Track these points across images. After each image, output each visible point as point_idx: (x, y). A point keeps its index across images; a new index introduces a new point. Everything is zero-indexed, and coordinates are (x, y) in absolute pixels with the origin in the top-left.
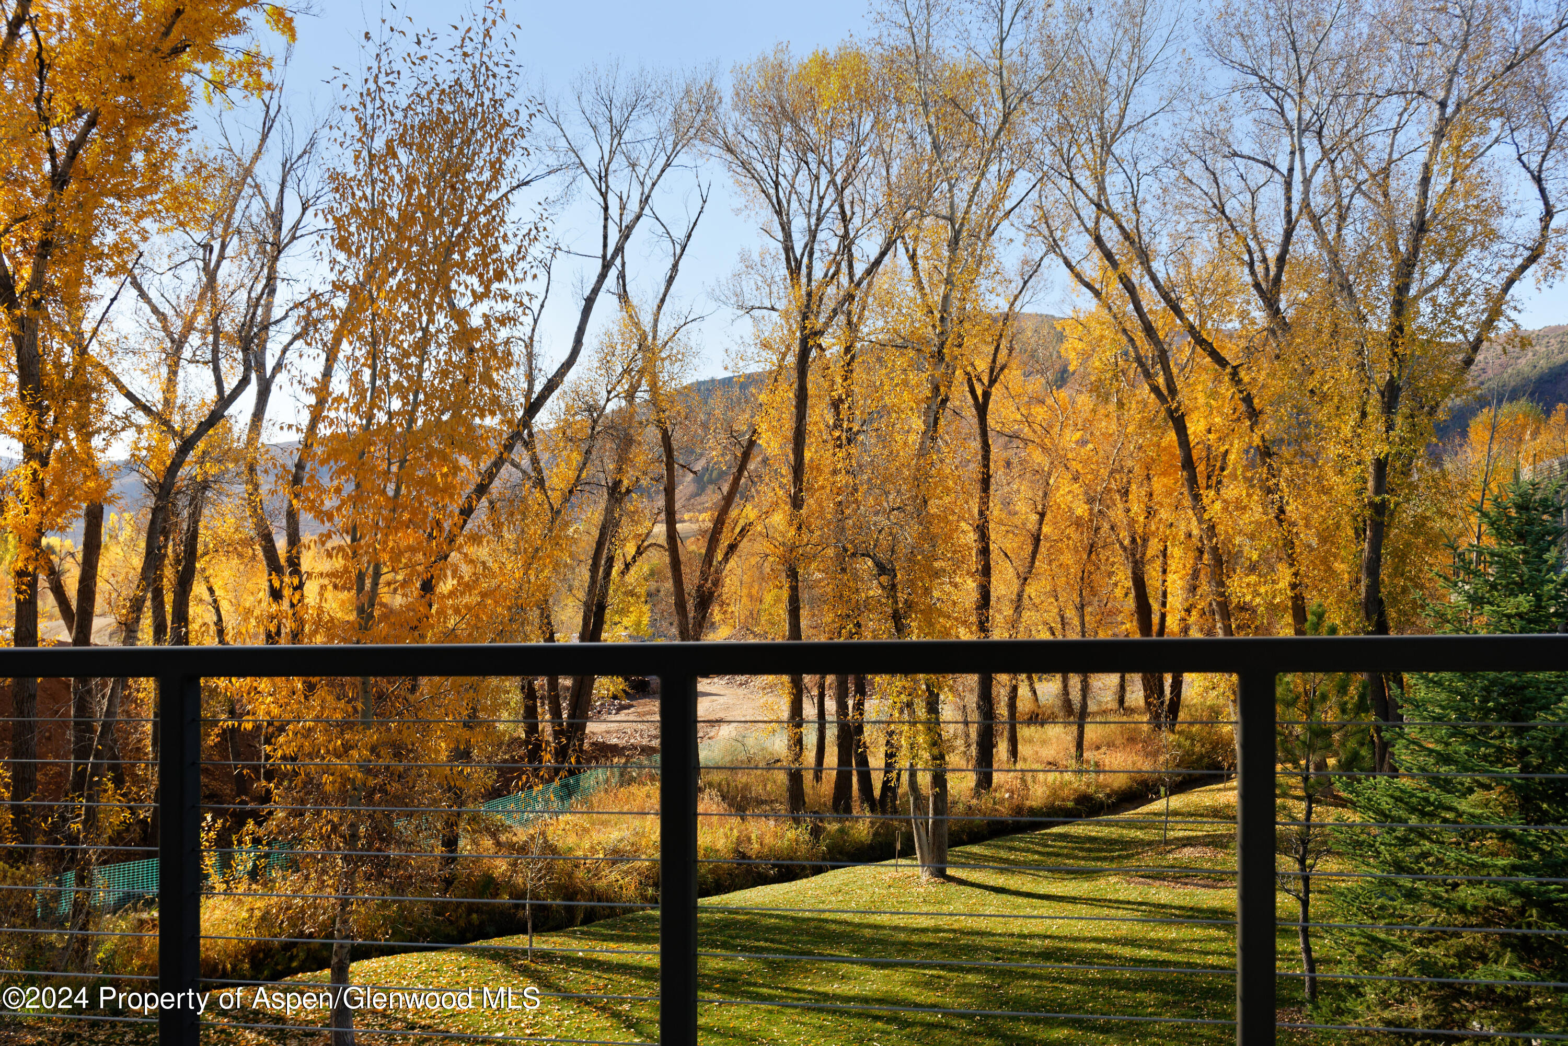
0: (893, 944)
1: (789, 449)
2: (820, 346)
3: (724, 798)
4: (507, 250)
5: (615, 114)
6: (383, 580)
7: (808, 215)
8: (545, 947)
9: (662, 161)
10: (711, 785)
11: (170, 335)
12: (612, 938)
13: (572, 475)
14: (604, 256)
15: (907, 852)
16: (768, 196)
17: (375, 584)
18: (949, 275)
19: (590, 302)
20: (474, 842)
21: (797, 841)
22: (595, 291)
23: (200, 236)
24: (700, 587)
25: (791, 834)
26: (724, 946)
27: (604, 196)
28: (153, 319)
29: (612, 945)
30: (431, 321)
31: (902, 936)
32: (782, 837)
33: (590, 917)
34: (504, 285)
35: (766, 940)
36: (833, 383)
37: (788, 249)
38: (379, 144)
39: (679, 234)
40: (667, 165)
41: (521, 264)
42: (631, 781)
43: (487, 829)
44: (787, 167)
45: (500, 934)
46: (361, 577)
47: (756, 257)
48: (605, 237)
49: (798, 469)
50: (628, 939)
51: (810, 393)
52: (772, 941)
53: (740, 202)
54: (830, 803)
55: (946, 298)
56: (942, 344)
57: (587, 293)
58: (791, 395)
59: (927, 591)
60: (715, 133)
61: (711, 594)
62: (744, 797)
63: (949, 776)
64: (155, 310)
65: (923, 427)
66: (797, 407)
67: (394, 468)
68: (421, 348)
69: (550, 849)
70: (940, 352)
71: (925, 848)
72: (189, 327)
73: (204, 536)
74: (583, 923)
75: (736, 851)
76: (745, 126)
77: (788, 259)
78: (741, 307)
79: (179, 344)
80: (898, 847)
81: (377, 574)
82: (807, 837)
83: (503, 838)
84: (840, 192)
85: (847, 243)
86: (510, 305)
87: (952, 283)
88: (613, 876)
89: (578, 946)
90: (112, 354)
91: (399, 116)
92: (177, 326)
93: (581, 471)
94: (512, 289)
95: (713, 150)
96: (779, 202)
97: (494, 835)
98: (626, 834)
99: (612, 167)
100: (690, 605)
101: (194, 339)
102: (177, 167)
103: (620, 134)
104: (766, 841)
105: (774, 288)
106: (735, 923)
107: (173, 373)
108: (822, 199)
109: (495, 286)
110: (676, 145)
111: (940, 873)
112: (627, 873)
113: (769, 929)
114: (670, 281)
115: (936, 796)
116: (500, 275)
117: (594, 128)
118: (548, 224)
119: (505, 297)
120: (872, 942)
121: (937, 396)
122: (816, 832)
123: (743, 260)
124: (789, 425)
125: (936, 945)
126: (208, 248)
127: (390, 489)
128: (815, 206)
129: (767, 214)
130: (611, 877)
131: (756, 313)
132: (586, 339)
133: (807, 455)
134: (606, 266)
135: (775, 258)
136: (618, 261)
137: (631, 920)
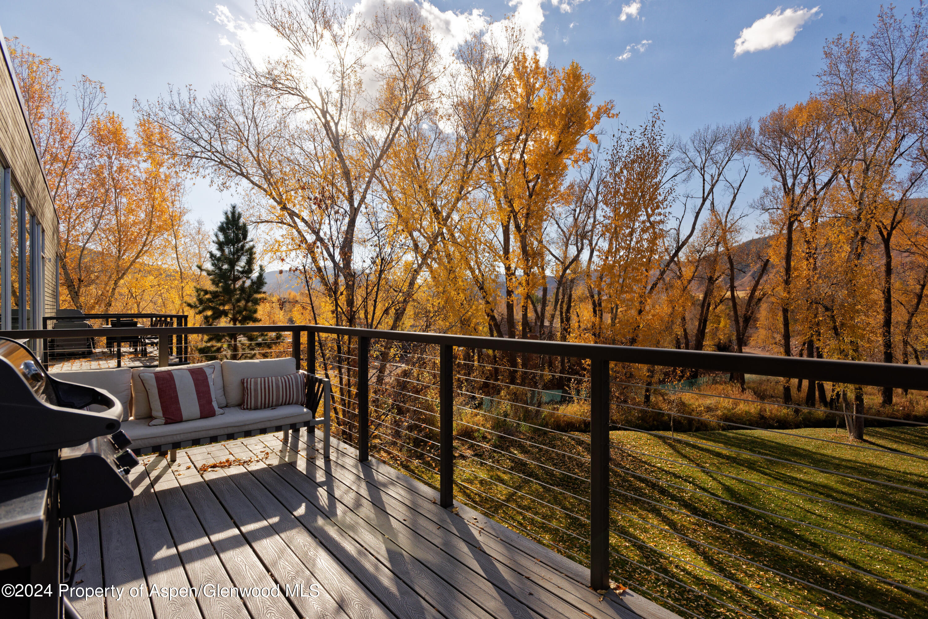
0: (832, 464)
1: (784, 263)
2: (800, 221)
3: (755, 393)
4: (660, 198)
5: (707, 145)
6: (619, 310)
7: (793, 170)
8: (679, 438)
9: (727, 158)
10: (749, 388)
11: (566, 237)
12: (704, 439)
13: (691, 275)
14: (703, 197)
15: (842, 426)
16: (775, 166)
17: (617, 311)
18: (863, 184)
19: (698, 214)
20: (656, 398)
21: (788, 414)
22: (700, 209)
23: (573, 206)
24: (745, 314)
25: (785, 411)
26: (751, 450)
27: (703, 176)
28: (561, 233)
29: (704, 441)
30: (634, 225)
31: (837, 461)
32: (780, 412)
33: (697, 430)
34: (660, 210)
35: (770, 451)
36: (806, 235)
37: (785, 184)
38: (618, 169)
39: (736, 185)
40: (729, 160)
41: (665, 203)
42: (717, 383)
43: (660, 394)
44: (784, 154)
45: (663, 430)
46: (612, 309)
47: (770, 189)
48: (704, 190)
49: (788, 269)
50: (711, 440)
51: (794, 239)
52: (773, 452)
53: (763, 169)
54: (804, 401)
55: (862, 194)
56: (860, 214)
57: (697, 210)
58: (785, 241)
59: (852, 318)
60: (752, 146)
61: (750, 317)
62: (764, 394)
63: (864, 397)
64: (562, 230)
65: (849, 250)
66: (787, 245)
67: (622, 274)
68: (631, 234)
69: (683, 404)
70: (858, 217)
71: (852, 426)
72: (571, 235)
73: (574, 296)
74: (696, 431)
75: (759, 414)
76: (765, 141)
77: (785, 189)
78: (763, 210)
79: (568, 240)
80: (838, 423)
81: (617, 308)
82: (792, 413)
83: (666, 398)
84: (809, 159)
85: (812, 177)
86: (662, 217)
87: (865, 187)
88: (707, 416)
89: (691, 440)
90: (550, 244)
91: (623, 159)
92: (567, 234)
93: (694, 273)
94: (662, 211)
95: (751, 152)
96: (780, 166)
97: (663, 396)
98: (713, 402)
99: (706, 165)
100: (741, 320)
101: (572, 238)
102: (562, 187)
103: (709, 152)
104: (773, 412)
105: (779, 200)
106: (757, 442)
107: (567, 248)
108: (799, 163)
109: (656, 211)
110: (732, 152)
111: (859, 437)
112: (713, 416)
113: (771, 447)
114: (732, 202)
115: (857, 405)
116: (658, 207)
117: (699, 152)
118: (675, 187)
119: (660, 214)
120: (821, 461)
121: (857, 236)
122: (797, 411)
123: (764, 191)
124: (783, 251)
125: (856, 469)
126: (575, 210)
127: (621, 281)
128: (796, 166)
129: (775, 172)
130: (706, 417)
131: (770, 211)
132: (696, 227)
133: (792, 264)
134: (704, 200)
135: (779, 189)
136: (710, 197)
137: (713, 434)
